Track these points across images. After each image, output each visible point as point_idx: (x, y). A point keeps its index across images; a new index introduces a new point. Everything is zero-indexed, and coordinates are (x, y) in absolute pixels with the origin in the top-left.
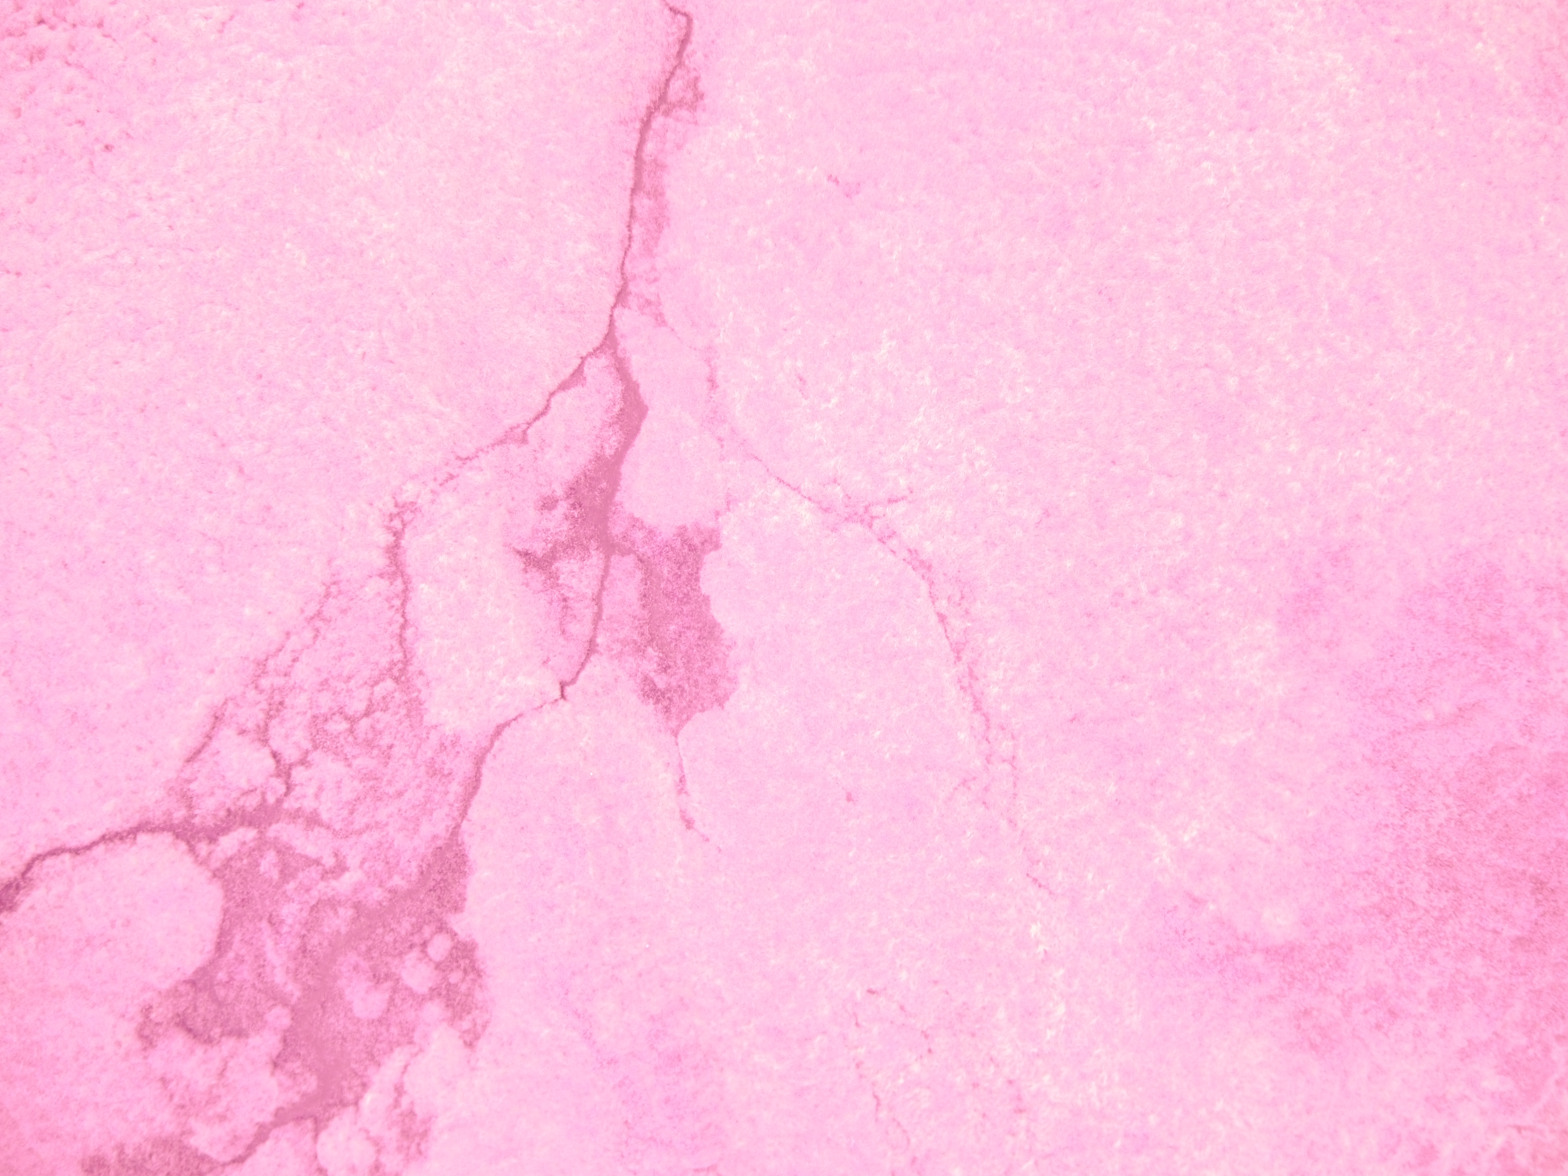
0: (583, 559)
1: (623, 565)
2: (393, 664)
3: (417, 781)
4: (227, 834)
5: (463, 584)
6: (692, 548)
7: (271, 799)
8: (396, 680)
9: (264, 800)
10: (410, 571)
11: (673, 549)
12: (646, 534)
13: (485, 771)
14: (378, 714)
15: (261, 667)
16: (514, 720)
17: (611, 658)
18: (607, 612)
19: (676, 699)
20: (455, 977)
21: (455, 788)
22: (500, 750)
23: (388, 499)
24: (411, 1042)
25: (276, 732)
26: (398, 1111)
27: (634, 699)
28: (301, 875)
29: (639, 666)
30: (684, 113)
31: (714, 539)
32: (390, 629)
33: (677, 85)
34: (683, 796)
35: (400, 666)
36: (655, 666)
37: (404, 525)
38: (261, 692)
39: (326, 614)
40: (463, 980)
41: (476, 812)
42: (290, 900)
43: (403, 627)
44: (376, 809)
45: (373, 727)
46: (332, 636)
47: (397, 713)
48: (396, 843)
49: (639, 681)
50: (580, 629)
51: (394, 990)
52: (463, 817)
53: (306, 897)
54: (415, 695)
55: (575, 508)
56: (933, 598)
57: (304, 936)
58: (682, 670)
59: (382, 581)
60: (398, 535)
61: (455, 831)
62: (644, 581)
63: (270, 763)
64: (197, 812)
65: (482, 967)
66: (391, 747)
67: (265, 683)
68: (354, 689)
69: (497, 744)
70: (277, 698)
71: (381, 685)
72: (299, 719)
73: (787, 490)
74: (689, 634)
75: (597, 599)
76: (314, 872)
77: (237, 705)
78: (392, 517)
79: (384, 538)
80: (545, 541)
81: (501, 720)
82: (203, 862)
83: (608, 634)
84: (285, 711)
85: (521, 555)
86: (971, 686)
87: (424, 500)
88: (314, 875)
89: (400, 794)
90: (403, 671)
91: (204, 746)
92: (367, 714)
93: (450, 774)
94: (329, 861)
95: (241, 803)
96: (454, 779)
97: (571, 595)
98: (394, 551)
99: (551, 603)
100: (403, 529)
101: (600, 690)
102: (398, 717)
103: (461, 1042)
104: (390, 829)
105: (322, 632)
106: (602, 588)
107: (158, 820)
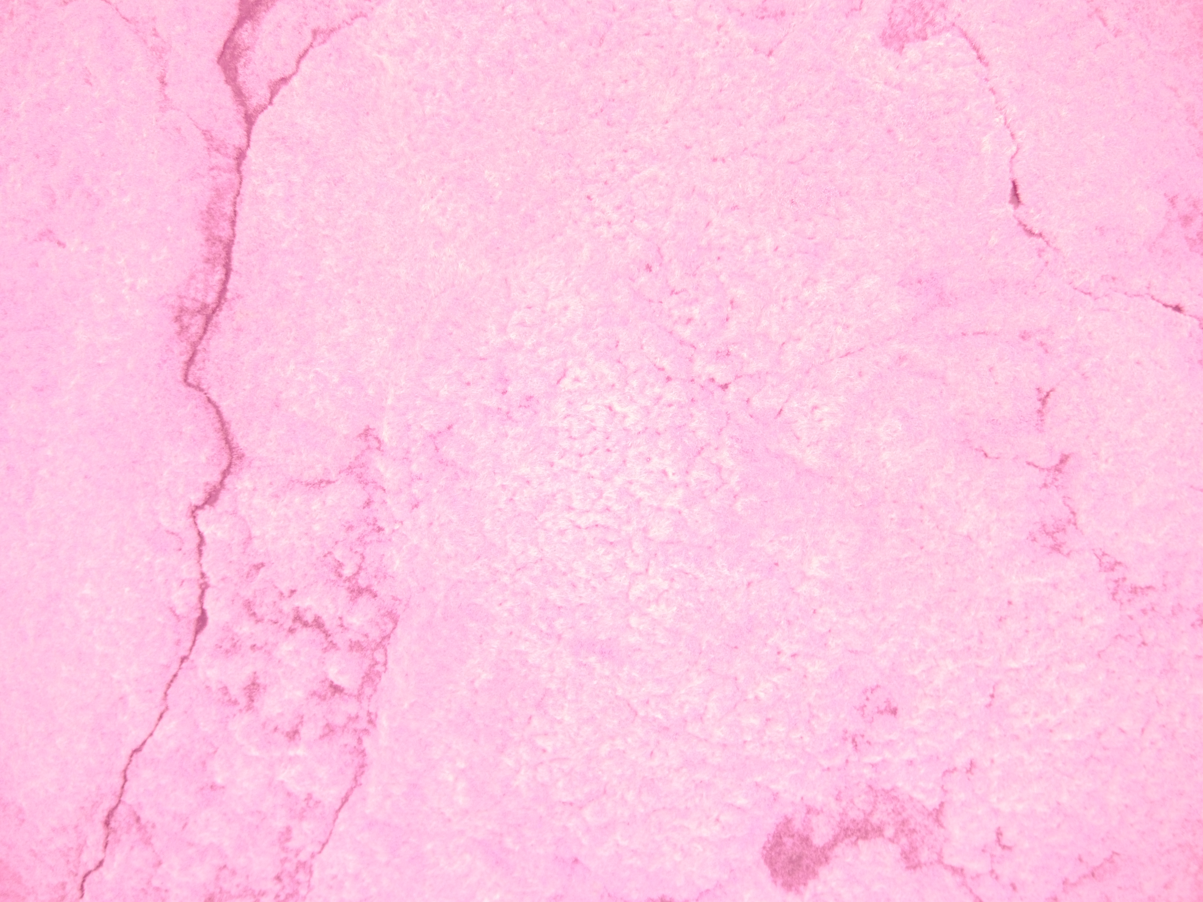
30: (189, 304)
33: (196, 329)
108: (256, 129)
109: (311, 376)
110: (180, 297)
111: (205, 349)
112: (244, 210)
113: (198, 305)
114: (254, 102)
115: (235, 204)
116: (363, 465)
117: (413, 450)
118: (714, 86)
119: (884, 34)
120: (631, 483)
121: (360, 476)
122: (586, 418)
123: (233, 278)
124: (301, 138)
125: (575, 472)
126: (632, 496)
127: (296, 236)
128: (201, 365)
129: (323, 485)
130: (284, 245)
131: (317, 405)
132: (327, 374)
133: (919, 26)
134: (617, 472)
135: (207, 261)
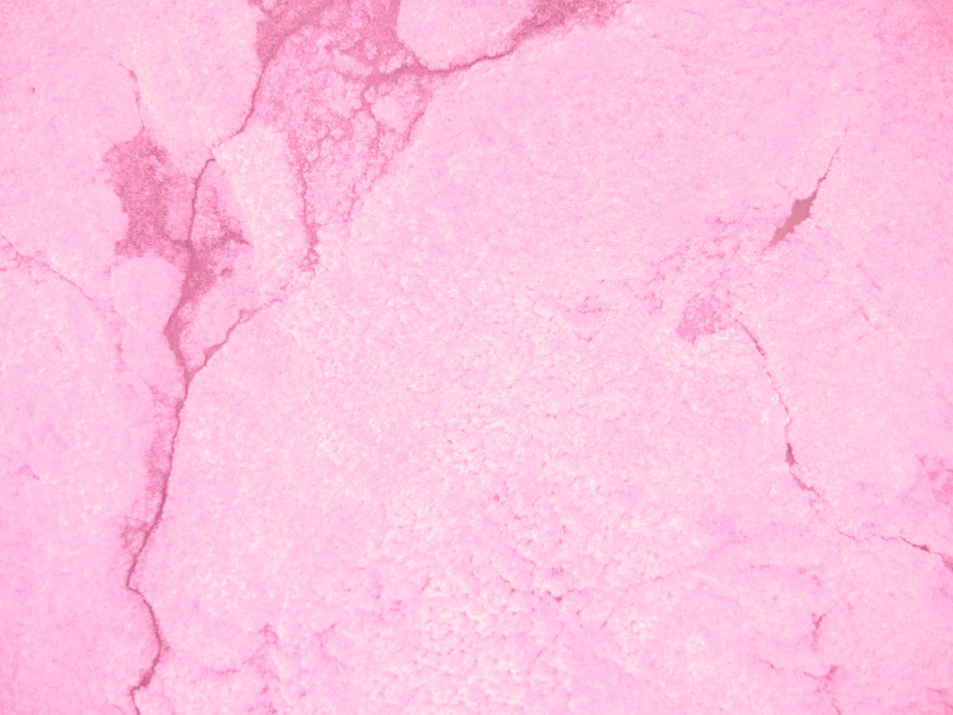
0: (205, 238)
1: (178, 234)
2: (309, 171)
3: (289, 99)
4: (396, 69)
5: (268, 218)
6: (134, 243)
8: (306, 161)
9: (376, 89)
10: (302, 228)
11: (147, 243)
12: (165, 253)
13: (249, 103)
14: (314, 140)
15: (384, 170)
16: (234, 135)
17: (185, 175)
18: (188, 204)
19: (144, 150)
21: (266, 94)
22: (241, 116)
23: (318, 273)
25: (372, 129)
27: (170, 150)
28: (352, 44)
29: (168, 170)
30: (133, 523)
31: (119, 248)
32: (312, 192)
33: (137, 543)
34: (135, 90)
35: (305, 169)
36: (158, 170)
37: (307, 257)
39: (349, 201)
41: (253, 80)
43: (305, 193)
44: (312, 83)
45: (317, 131)
46: (344, 188)
47: (305, 140)
48: (299, 62)
50: (204, 195)
52: (260, 77)
53: (348, 32)
54: (294, 152)
55: (210, 269)
57: (349, 9)
58: (140, 167)
59: (319, 222)
60: (312, 251)
61: (264, 67)
62: (165, 223)
63: (374, 111)
64: (414, 82)
67: (381, 160)
68: (329, 155)
69: (243, 120)
70: (373, 151)
71: (314, 158)
72: (360, 138)
73: (69, 278)
74: (136, 190)
75: (194, 212)
76: (344, 46)
77: (397, 147)
78: (316, 262)
79: (320, 249)
80: (229, 249)
81: (242, 134)
82: (409, 52)
83: (187, 190)
84: (368, 143)
85: (245, 241)
87: (296, 272)
88: (344, 44)
89: (299, 91)
90: (302, 166)
91: (413, 123)
92: (322, 140)
93: (270, 103)
94: (336, 52)
95: (390, 88)
96: (268, 100)
97: (212, 215)
98: (314, 241)
99: (225, 211)
100: (309, 254)
101: (190, 155)
102: (303, 138)
104: (303, 71)
105: (350, 191)
106: (192, 219)
107: (437, 78)
108: (192, 385)
109: (224, 583)
110: (126, 518)
111: (143, 560)
112: (180, 448)
113: (140, 524)
114: (192, 364)
115: (173, 443)
116: (262, 657)
117: (303, 646)
118: (547, 363)
119: (680, 327)
120: (481, 681)
121: (260, 666)
122: (444, 623)
123: (168, 502)
124: (227, 393)
125: (435, 670)
126: (482, 692)
127: (219, 469)
128: (139, 573)
129: (230, 673)
130: (210, 477)
131: (228, 607)
132: (237, 582)
133: (708, 321)
134: (470, 671)
135: (148, 489)
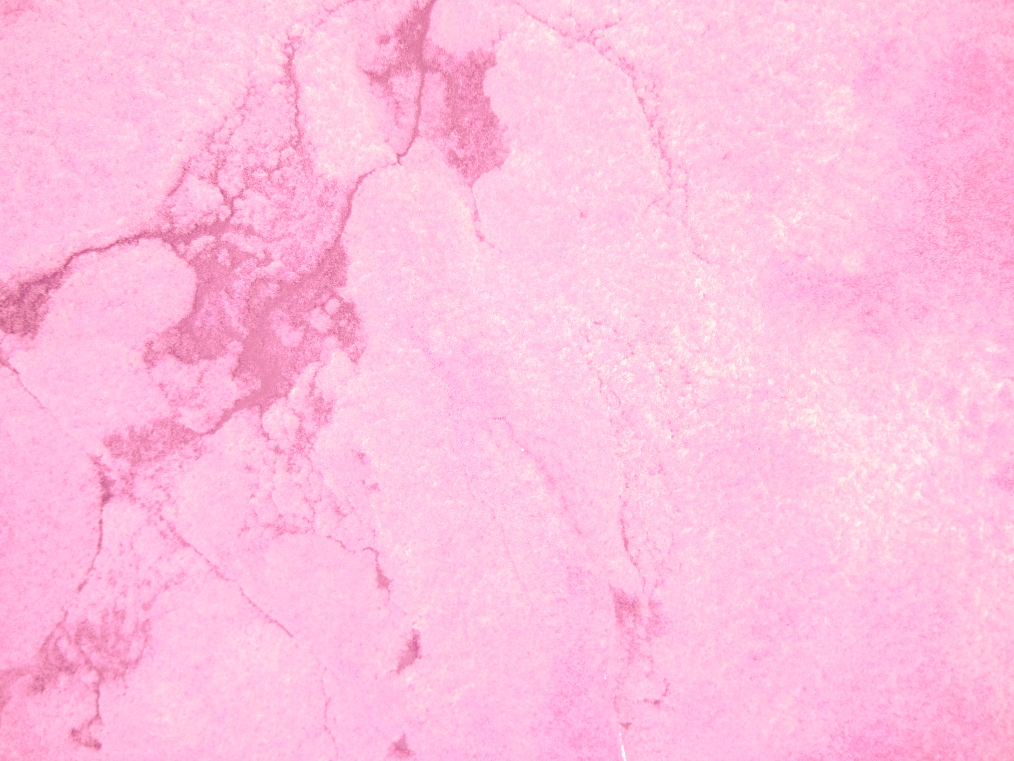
0: (407, 76)
1: (434, 78)
2: (292, 137)
3: (312, 209)
4: (196, 239)
5: (333, 87)
6: (478, 67)
7: (222, 218)
8: (295, 147)
9: (218, 219)
10: (299, 79)
11: (465, 67)
12: (447, 58)
13: (353, 203)
14: (285, 168)
15: (211, 138)
16: (371, 173)
17: (428, 139)
18: (425, 109)
19: (470, 164)
20: (343, 323)
21: (336, 213)
22: (362, 191)
23: (283, 33)
24: (318, 360)
25: (222, 176)
26: (312, 398)
27: (443, 164)
28: (244, 264)
29: (446, 144)
31: (492, 60)
32: (289, 116)
34: (477, 222)
35: (296, 139)
36: (456, 144)
37: (294, 50)
38: (212, 153)
39: (249, 106)
40: (348, 325)
41: (350, 226)
42: (238, 278)
43: (297, 114)
45: (282, 176)
47: (296, 168)
48: (302, 246)
49: (446, 154)
50: (408, 120)
51: (306, 331)
52: (342, 231)
53: (248, 277)
54: (307, 157)
55: (401, 43)
56: (635, 88)
57: (248, 300)
58: (474, 146)
59: (282, 86)
60: (290, 57)
61: (338, 239)
62: (447, 89)
63: (220, 196)
64: (176, 225)
65: (359, 317)
66: (294, 188)
67: (214, 147)
68: (269, 152)
69: (360, 187)
70: (222, 157)
71: (286, 150)
72: (236, 170)
73: (539, 23)
74: (477, 123)
75: (418, 101)
76: (252, 262)
77: (197, 161)
78: (286, 46)
79: (281, 58)
80: (383, 65)
81: (362, 173)
82: (183, 256)
83: (425, 124)
84: (227, 165)
85: (368, 74)
86: (659, 143)
87: (306, 34)
88: (252, 264)
89: (302, 217)
90: (299, 142)
91: (179, 186)
92: (278, 168)
93: (332, 205)
94: (261, 256)
95: (204, 220)
96: (335, 209)
97: (401, 99)
98: (288, 67)
99: (388, 104)
100: (294, 54)
101: (422, 159)
102: (297, 170)
103: (349, 359)
104: (298, 238)
105: (247, 117)
106: (420, 95)
107: (153, 230)
